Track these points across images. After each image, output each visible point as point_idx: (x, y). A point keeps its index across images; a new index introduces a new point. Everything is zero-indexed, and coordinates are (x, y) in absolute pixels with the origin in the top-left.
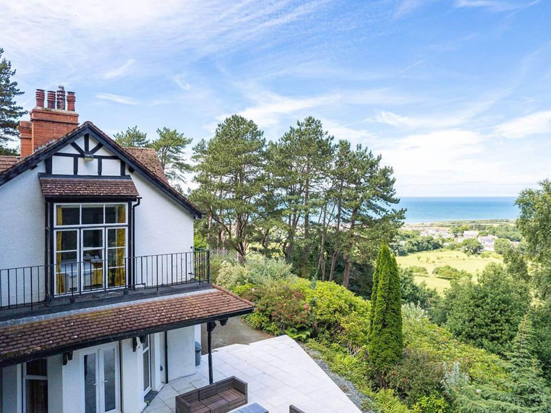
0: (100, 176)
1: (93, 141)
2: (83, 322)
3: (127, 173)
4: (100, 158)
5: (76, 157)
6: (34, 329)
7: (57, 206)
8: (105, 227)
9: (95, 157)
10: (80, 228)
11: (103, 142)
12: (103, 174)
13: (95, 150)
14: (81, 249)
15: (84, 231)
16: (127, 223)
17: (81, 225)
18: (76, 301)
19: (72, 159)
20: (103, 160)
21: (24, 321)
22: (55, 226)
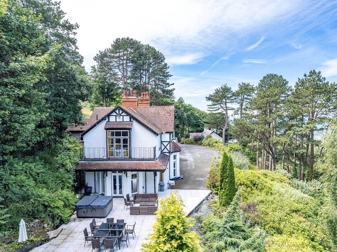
0: (123, 121)
1: (121, 110)
2: (109, 164)
3: (132, 120)
4: (123, 116)
5: (116, 116)
6: (97, 164)
7: (109, 131)
8: (122, 138)
9: (122, 116)
10: (114, 138)
11: (123, 111)
12: (124, 121)
13: (122, 113)
14: (115, 144)
15: (116, 139)
16: (128, 137)
17: (115, 137)
18: (110, 159)
19: (115, 117)
20: (124, 117)
21: (96, 162)
22: (108, 137)
